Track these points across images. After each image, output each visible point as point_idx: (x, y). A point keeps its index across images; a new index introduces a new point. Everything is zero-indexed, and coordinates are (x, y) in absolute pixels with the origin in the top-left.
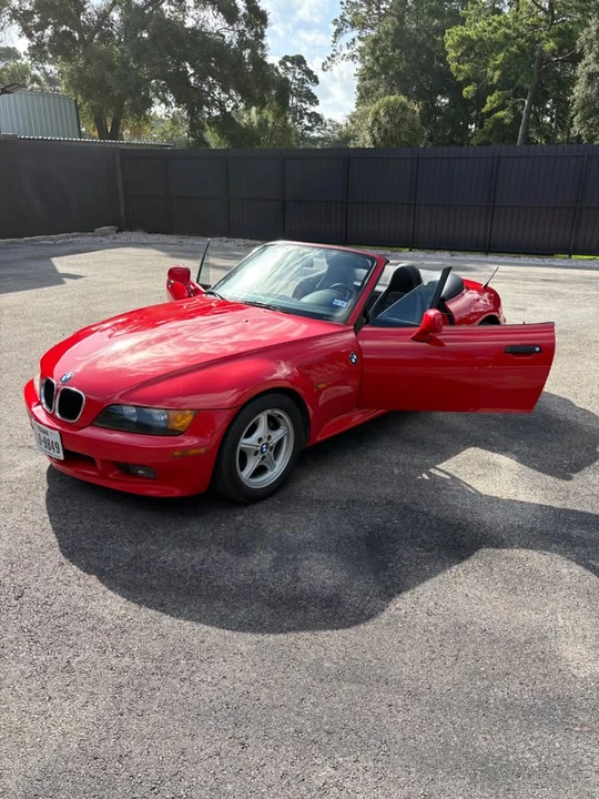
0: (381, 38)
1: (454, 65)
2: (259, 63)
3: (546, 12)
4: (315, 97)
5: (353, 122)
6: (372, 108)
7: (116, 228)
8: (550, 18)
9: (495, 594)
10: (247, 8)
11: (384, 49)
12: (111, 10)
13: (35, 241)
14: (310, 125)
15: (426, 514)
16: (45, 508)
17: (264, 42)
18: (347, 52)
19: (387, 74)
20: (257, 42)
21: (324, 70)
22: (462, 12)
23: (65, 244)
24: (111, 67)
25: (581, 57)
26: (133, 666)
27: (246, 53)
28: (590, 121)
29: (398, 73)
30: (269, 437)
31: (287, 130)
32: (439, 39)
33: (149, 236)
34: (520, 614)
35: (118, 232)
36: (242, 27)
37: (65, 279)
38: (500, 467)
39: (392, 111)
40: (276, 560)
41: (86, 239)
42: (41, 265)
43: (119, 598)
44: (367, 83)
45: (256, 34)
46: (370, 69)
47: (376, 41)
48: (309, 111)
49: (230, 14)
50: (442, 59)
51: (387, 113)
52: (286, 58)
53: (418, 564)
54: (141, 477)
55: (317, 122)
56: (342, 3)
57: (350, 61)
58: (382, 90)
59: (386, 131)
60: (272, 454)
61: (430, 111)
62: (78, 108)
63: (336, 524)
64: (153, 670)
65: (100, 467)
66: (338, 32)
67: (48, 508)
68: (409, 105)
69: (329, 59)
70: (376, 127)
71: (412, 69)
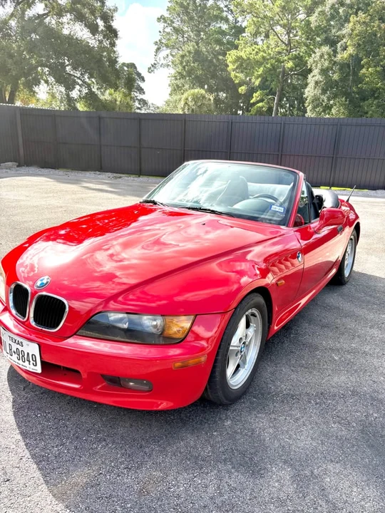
0: (186, 55)
1: (233, 74)
2: (113, 62)
3: (286, 45)
4: (143, 89)
5: (168, 105)
6: (183, 97)
7: (17, 164)
8: (289, 49)
10: (105, 26)
11: (188, 62)
12: (9, 20)
14: (140, 106)
17: (115, 49)
18: (163, 62)
19: (190, 76)
20: (111, 49)
22: (237, 42)
24: (11, 56)
25: (310, 71)
27: (105, 55)
28: (317, 110)
29: (197, 77)
32: (223, 58)
33: (43, 170)
35: (18, 166)
36: (101, 38)
39: (196, 98)
44: (179, 82)
45: (110, 43)
46: (179, 73)
47: (183, 56)
48: (139, 98)
49: (93, 29)
50: (225, 70)
51: (193, 99)
52: (124, 64)
55: (144, 105)
56: (160, 32)
57: (166, 68)
58: (187, 86)
59: (193, 110)
61: (217, 100)
66: (158, 49)
68: (207, 96)
69: (154, 66)
70: (186, 108)
71: (205, 75)
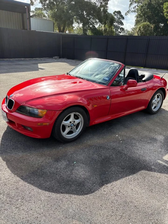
0: (144, 6)
1: (165, 14)
2: (105, 11)
4: (123, 23)
5: (133, 30)
6: (139, 26)
9: (144, 191)
11: (144, 9)
13: (36, 59)
14: (120, 31)
15: (125, 155)
16: (2, 137)
17: (108, 6)
18: (133, 10)
19: (144, 16)
20: (105, 6)
21: (126, 15)
23: (44, 60)
24: (63, 12)
26: (2, 199)
27: (102, 9)
29: (148, 16)
30: (74, 122)
31: (112, 32)
32: (162, 6)
33: (68, 60)
34: (152, 201)
35: (59, 58)
36: (101, 1)
37: (39, 70)
38: (157, 140)
39: (144, 27)
40: (67, 165)
41: (50, 60)
42: (35, 66)
43: (10, 171)
44: (139, 19)
45: (106, 3)
46: (139, 15)
47: (142, 7)
48: (120, 27)
50: (162, 12)
51: (143, 27)
52: (115, 12)
53: (117, 174)
54: (29, 130)
55: (122, 30)
57: (134, 13)
58: (142, 21)
59: (142, 33)
60: (75, 127)
61: (157, 27)
62: (54, 24)
63: (92, 154)
64: (8, 202)
65: (17, 126)
66: (131, 4)
67: (3, 137)
68: (150, 25)
69: (128, 12)
70: (139, 32)
71: (153, 15)
